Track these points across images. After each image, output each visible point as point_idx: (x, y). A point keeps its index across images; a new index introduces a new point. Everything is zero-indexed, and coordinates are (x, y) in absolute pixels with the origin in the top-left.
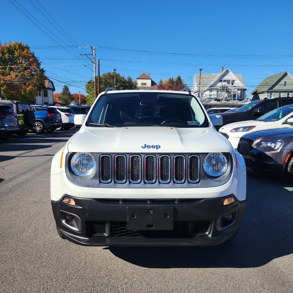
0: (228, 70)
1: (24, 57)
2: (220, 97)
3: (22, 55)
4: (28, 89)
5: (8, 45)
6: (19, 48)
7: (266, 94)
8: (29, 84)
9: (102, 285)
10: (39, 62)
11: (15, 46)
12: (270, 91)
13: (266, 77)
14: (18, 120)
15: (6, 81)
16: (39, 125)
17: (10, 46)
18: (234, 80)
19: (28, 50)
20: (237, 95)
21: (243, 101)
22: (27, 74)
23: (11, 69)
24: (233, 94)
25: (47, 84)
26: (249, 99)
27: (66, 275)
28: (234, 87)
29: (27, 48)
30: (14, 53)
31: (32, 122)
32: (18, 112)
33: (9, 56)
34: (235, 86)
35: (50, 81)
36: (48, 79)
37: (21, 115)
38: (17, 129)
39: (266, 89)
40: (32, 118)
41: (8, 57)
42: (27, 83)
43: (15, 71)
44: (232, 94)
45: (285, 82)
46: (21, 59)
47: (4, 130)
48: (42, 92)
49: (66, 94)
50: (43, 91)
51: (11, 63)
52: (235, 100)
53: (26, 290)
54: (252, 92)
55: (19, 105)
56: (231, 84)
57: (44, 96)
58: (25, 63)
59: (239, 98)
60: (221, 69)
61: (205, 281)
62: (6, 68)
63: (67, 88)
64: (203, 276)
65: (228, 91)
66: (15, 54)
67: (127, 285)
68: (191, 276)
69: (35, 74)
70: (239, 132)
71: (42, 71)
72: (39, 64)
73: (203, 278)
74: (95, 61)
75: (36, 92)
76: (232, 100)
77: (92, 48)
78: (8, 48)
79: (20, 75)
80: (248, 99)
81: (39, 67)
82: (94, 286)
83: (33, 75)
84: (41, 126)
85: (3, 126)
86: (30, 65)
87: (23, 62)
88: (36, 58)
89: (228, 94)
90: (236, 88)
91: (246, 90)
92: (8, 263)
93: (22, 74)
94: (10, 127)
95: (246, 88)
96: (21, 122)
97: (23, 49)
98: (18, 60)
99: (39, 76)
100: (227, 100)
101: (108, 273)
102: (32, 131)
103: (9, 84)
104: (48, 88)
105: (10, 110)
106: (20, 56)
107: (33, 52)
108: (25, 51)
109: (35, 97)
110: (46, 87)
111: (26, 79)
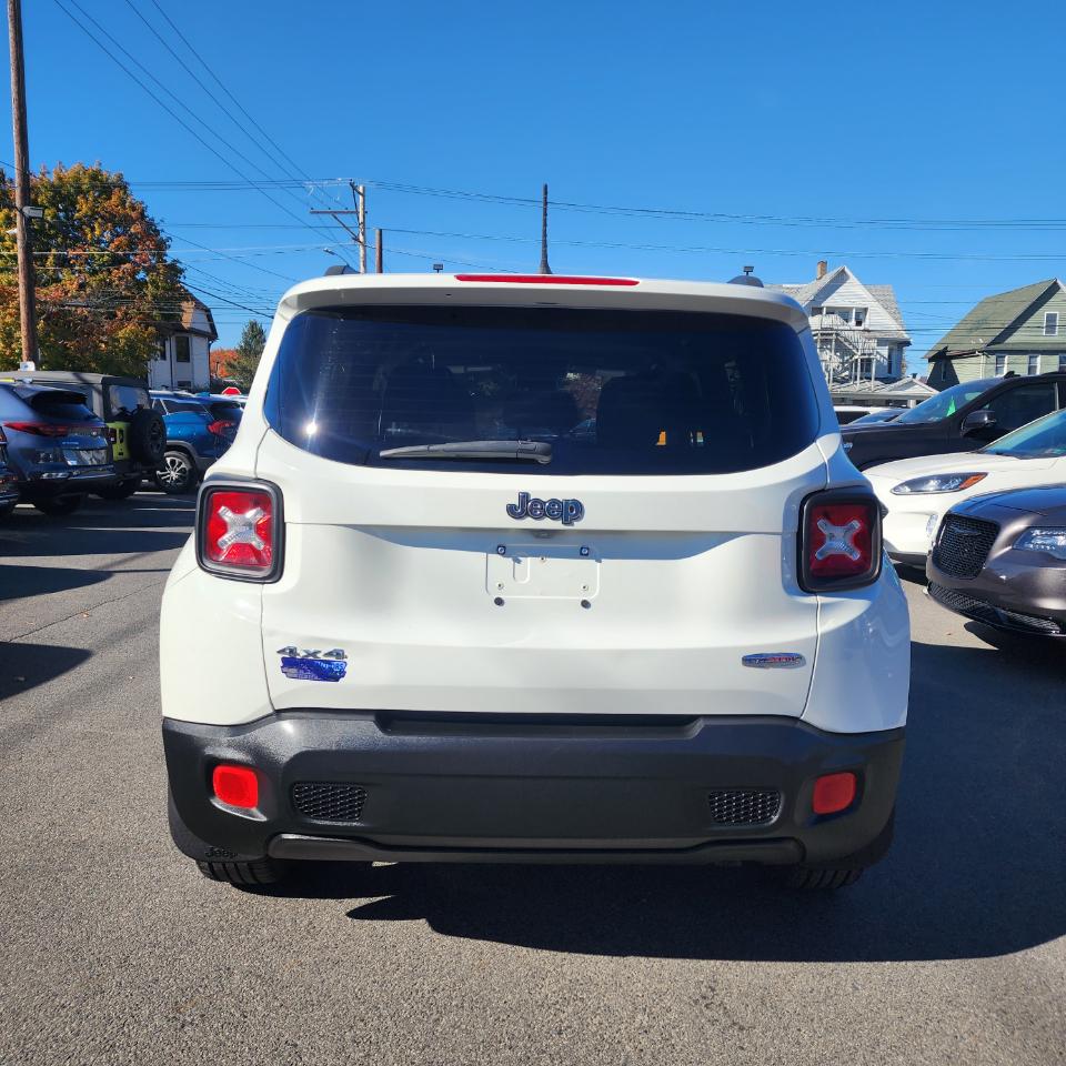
0: (843, 271)
1: (110, 218)
3: (102, 213)
4: (121, 334)
5: (53, 178)
6: (93, 187)
7: (982, 359)
8: (127, 318)
9: (560, 1033)
10: (163, 236)
11: (77, 179)
12: (996, 349)
13: (982, 299)
14: (111, 444)
15: (46, 302)
16: (177, 460)
17: (60, 179)
18: (866, 310)
19: (125, 193)
20: (874, 362)
21: (899, 383)
22: (120, 279)
23: (63, 262)
24: (862, 359)
25: (189, 317)
26: (918, 377)
27: (420, 994)
28: (866, 334)
29: (120, 187)
30: (74, 203)
31: (157, 451)
32: (109, 417)
33: (55, 216)
34: (869, 331)
35: (199, 306)
36: (194, 299)
37: (118, 426)
38: (107, 475)
39: (981, 341)
40: (155, 438)
41: (53, 218)
42: (119, 313)
43: (77, 268)
44: (856, 357)
45: (1051, 318)
46: (100, 226)
47: (65, 480)
48: (171, 346)
49: (256, 353)
50: (173, 339)
51: (65, 238)
52: (869, 379)
53: (296, 1045)
54: (931, 351)
55: (112, 388)
56: (853, 322)
57: (179, 360)
58: (112, 241)
59: (885, 374)
60: (819, 268)
61: (931, 1027)
62: (46, 257)
63: (261, 332)
64: (917, 1011)
65: (842, 348)
66: (78, 206)
67: (650, 1036)
68: (875, 1009)
69: (147, 279)
70: (926, 493)
71: (174, 270)
72: (161, 246)
73: (921, 1019)
74: (363, 234)
75: (149, 346)
76: (856, 379)
77: (354, 188)
78: (53, 188)
79: (94, 284)
80: (914, 376)
81: (160, 256)
82: (532, 1037)
83: (141, 284)
84: (183, 466)
85: (60, 463)
86: (132, 244)
87: (107, 235)
88: (150, 224)
89: (842, 357)
90: (872, 334)
91: (908, 343)
92: (203, 948)
93: (101, 280)
94: (82, 467)
95: (906, 336)
96: (118, 449)
97: (106, 189)
98: (88, 230)
99: (164, 288)
100: (837, 381)
101: (570, 990)
102: (153, 484)
103: (55, 314)
104: (192, 331)
105: (82, 405)
106: (93, 215)
107: (142, 203)
108: (114, 198)
109: (145, 362)
110: (186, 326)
111: (116, 298)
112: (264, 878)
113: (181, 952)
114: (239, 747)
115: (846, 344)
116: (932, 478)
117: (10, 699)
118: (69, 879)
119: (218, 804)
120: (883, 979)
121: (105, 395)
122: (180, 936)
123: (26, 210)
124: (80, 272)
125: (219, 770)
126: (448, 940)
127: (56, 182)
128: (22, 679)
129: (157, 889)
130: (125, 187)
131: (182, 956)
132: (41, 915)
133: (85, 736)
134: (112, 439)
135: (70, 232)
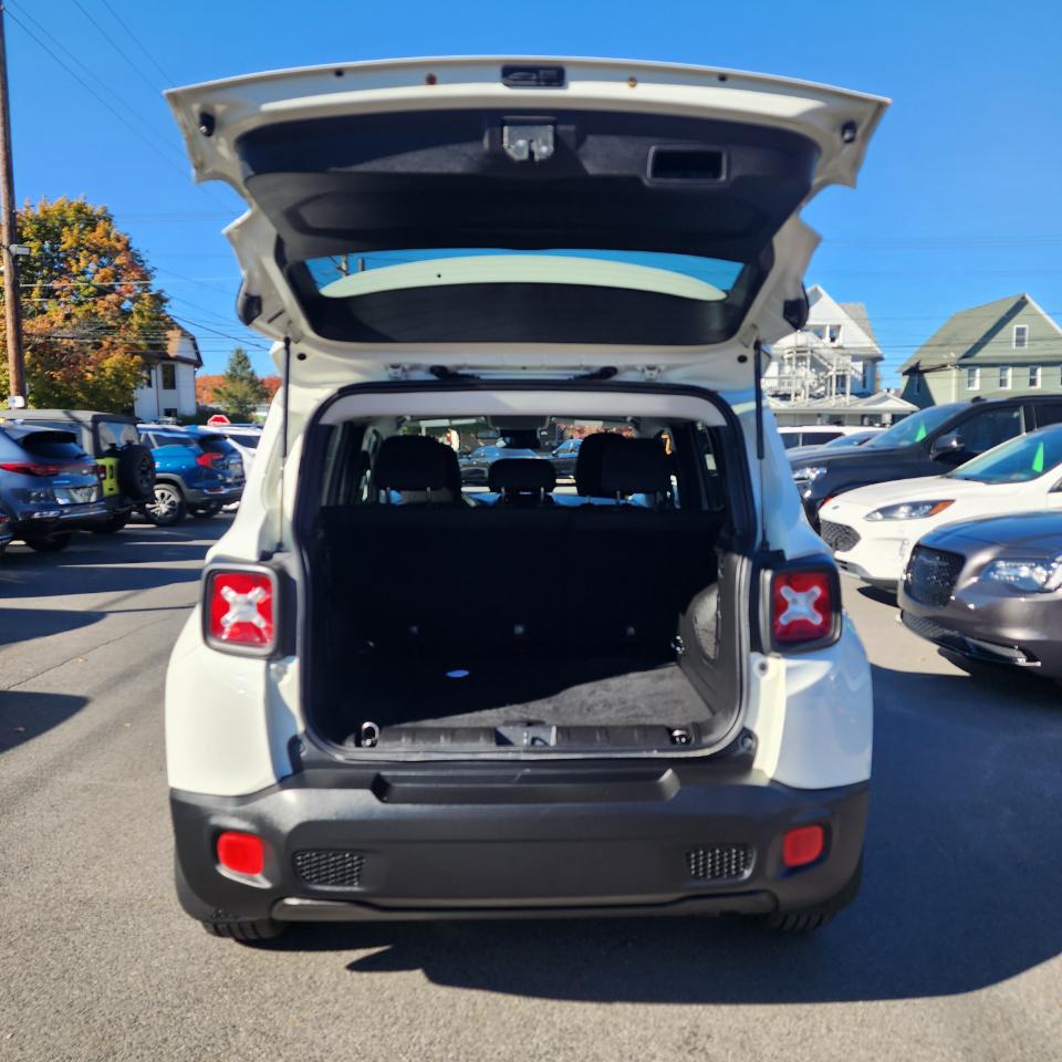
0: (818, 290)
1: (96, 251)
2: (790, 384)
3: (87, 244)
4: (107, 363)
5: (38, 212)
6: (78, 220)
7: (954, 372)
8: (113, 347)
10: (148, 266)
11: (62, 212)
12: (968, 362)
14: (101, 480)
15: (32, 334)
16: (167, 493)
17: (45, 212)
18: (839, 327)
19: (110, 225)
20: (849, 377)
21: (873, 398)
22: (106, 309)
23: (49, 293)
24: (837, 376)
25: (175, 346)
26: (892, 391)
28: (841, 351)
29: (104, 218)
30: (58, 235)
31: (145, 485)
32: (99, 454)
33: (41, 249)
34: (843, 348)
35: (185, 334)
36: (179, 328)
37: (108, 462)
38: (97, 512)
39: (953, 355)
40: (144, 473)
41: (38, 250)
42: (105, 343)
43: (62, 299)
44: (830, 373)
45: (1021, 332)
46: (85, 258)
47: (56, 519)
48: (157, 375)
49: (242, 379)
50: (159, 368)
51: (51, 270)
52: (844, 393)
54: (903, 366)
55: (101, 425)
56: (827, 339)
57: (165, 387)
58: (97, 272)
59: (860, 390)
62: (32, 289)
63: (246, 358)
64: (888, 1052)
65: (817, 365)
66: (63, 239)
68: (848, 1050)
69: (133, 309)
70: (897, 519)
71: (159, 299)
72: (145, 276)
75: (136, 375)
76: (831, 394)
78: (38, 221)
79: (80, 315)
80: (889, 390)
81: (146, 288)
83: (127, 314)
84: (172, 498)
85: (50, 502)
86: (116, 277)
87: (92, 267)
88: (134, 255)
89: (817, 373)
90: (846, 352)
91: (880, 358)
92: (209, 1006)
93: (86, 311)
94: (73, 505)
95: (879, 351)
96: (109, 484)
97: (91, 222)
98: (73, 262)
99: (150, 317)
100: (814, 397)
101: (560, 1039)
102: (142, 516)
103: (42, 345)
104: (178, 359)
105: (72, 445)
106: (79, 247)
107: (127, 234)
108: (99, 231)
109: (131, 390)
110: (172, 354)
111: (101, 328)
112: (266, 933)
113: (188, 1011)
114: (243, 816)
115: (822, 361)
116: (903, 504)
117: (11, 751)
118: (77, 938)
119: (225, 871)
120: (856, 1020)
121: (95, 431)
122: (186, 995)
123: (14, 248)
124: (66, 303)
125: (224, 838)
126: (444, 992)
127: (42, 216)
128: (21, 729)
129: (162, 946)
130: (110, 220)
131: (189, 1015)
132: (52, 976)
133: (86, 789)
134: (102, 476)
135: (55, 264)
